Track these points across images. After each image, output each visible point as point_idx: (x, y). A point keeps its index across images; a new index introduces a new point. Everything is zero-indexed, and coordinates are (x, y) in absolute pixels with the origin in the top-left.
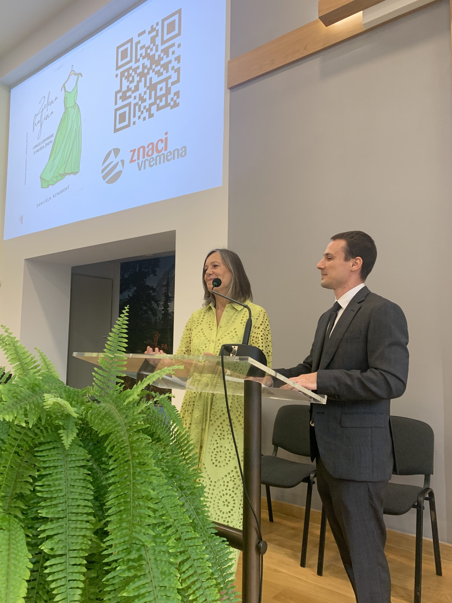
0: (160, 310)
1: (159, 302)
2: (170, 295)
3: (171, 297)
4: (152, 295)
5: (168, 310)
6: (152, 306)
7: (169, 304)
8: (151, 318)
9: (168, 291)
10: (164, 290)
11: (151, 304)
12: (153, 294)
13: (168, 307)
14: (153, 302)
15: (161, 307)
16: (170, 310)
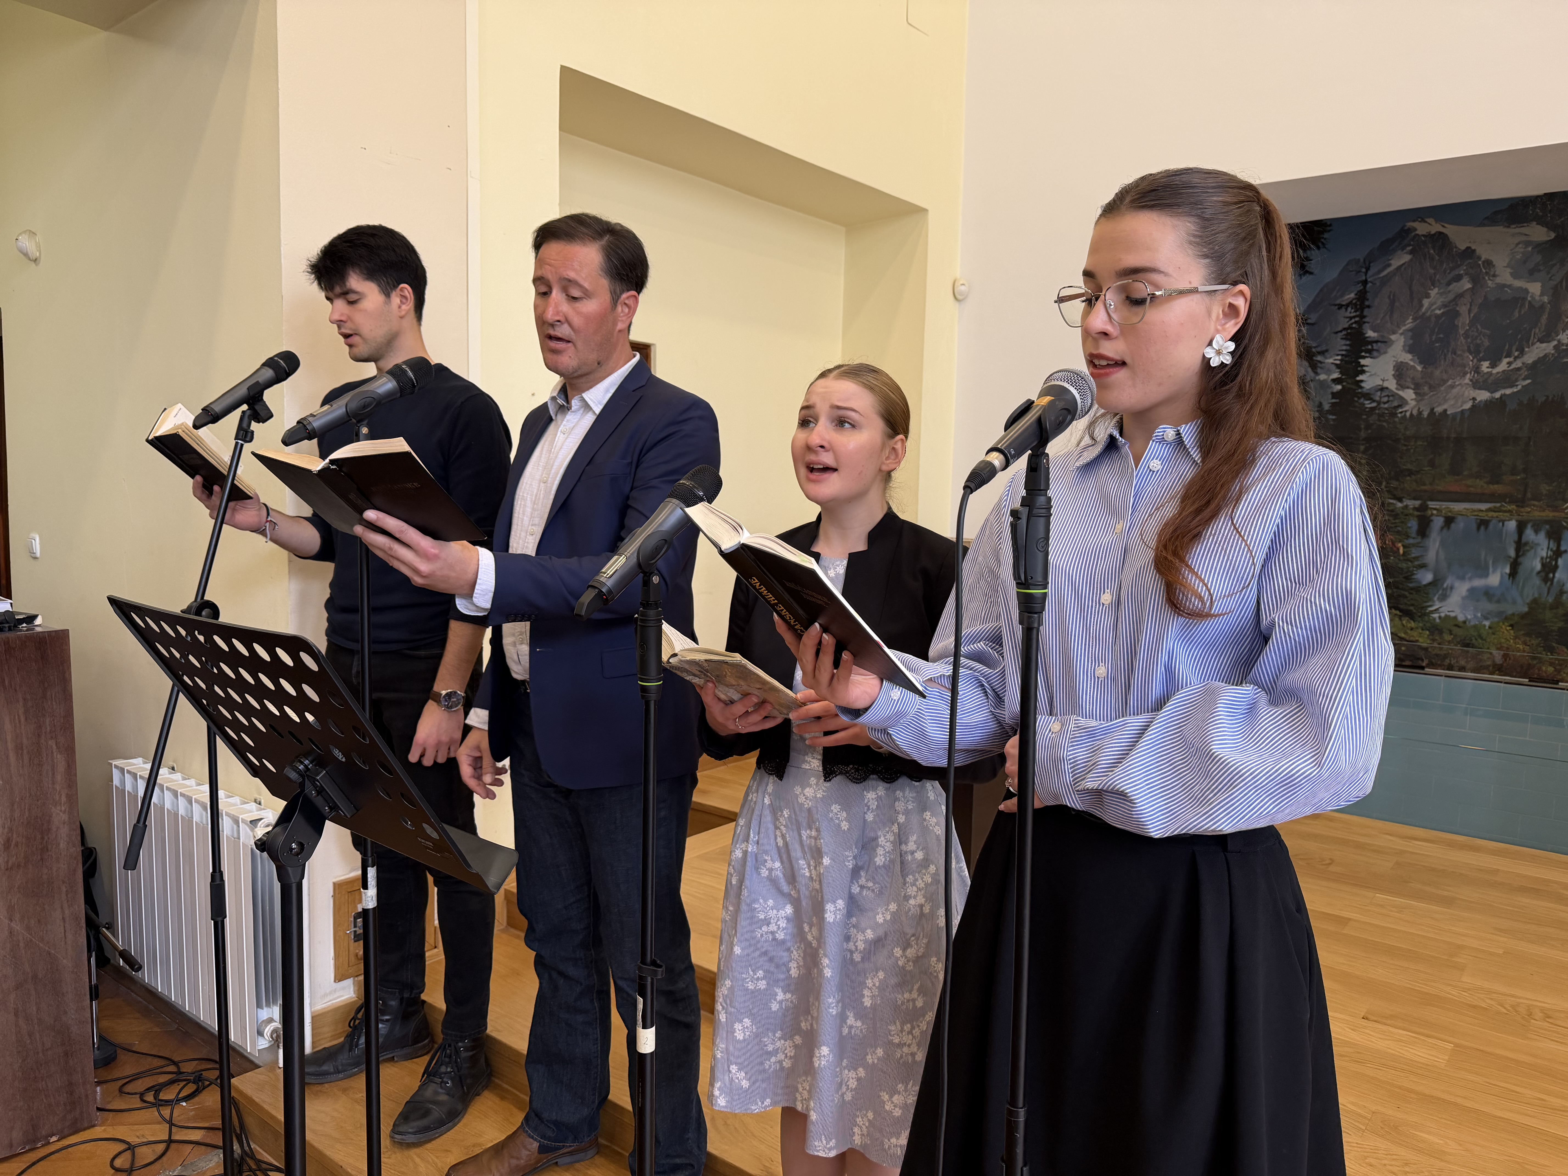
0: (1322, 384)
1: (1319, 358)
2: (1371, 334)
3: (1377, 342)
5: (1362, 381)
7: (1362, 362)
9: (1360, 324)
10: (1344, 318)
13: (1363, 372)
15: (1329, 372)
16: (1369, 382)
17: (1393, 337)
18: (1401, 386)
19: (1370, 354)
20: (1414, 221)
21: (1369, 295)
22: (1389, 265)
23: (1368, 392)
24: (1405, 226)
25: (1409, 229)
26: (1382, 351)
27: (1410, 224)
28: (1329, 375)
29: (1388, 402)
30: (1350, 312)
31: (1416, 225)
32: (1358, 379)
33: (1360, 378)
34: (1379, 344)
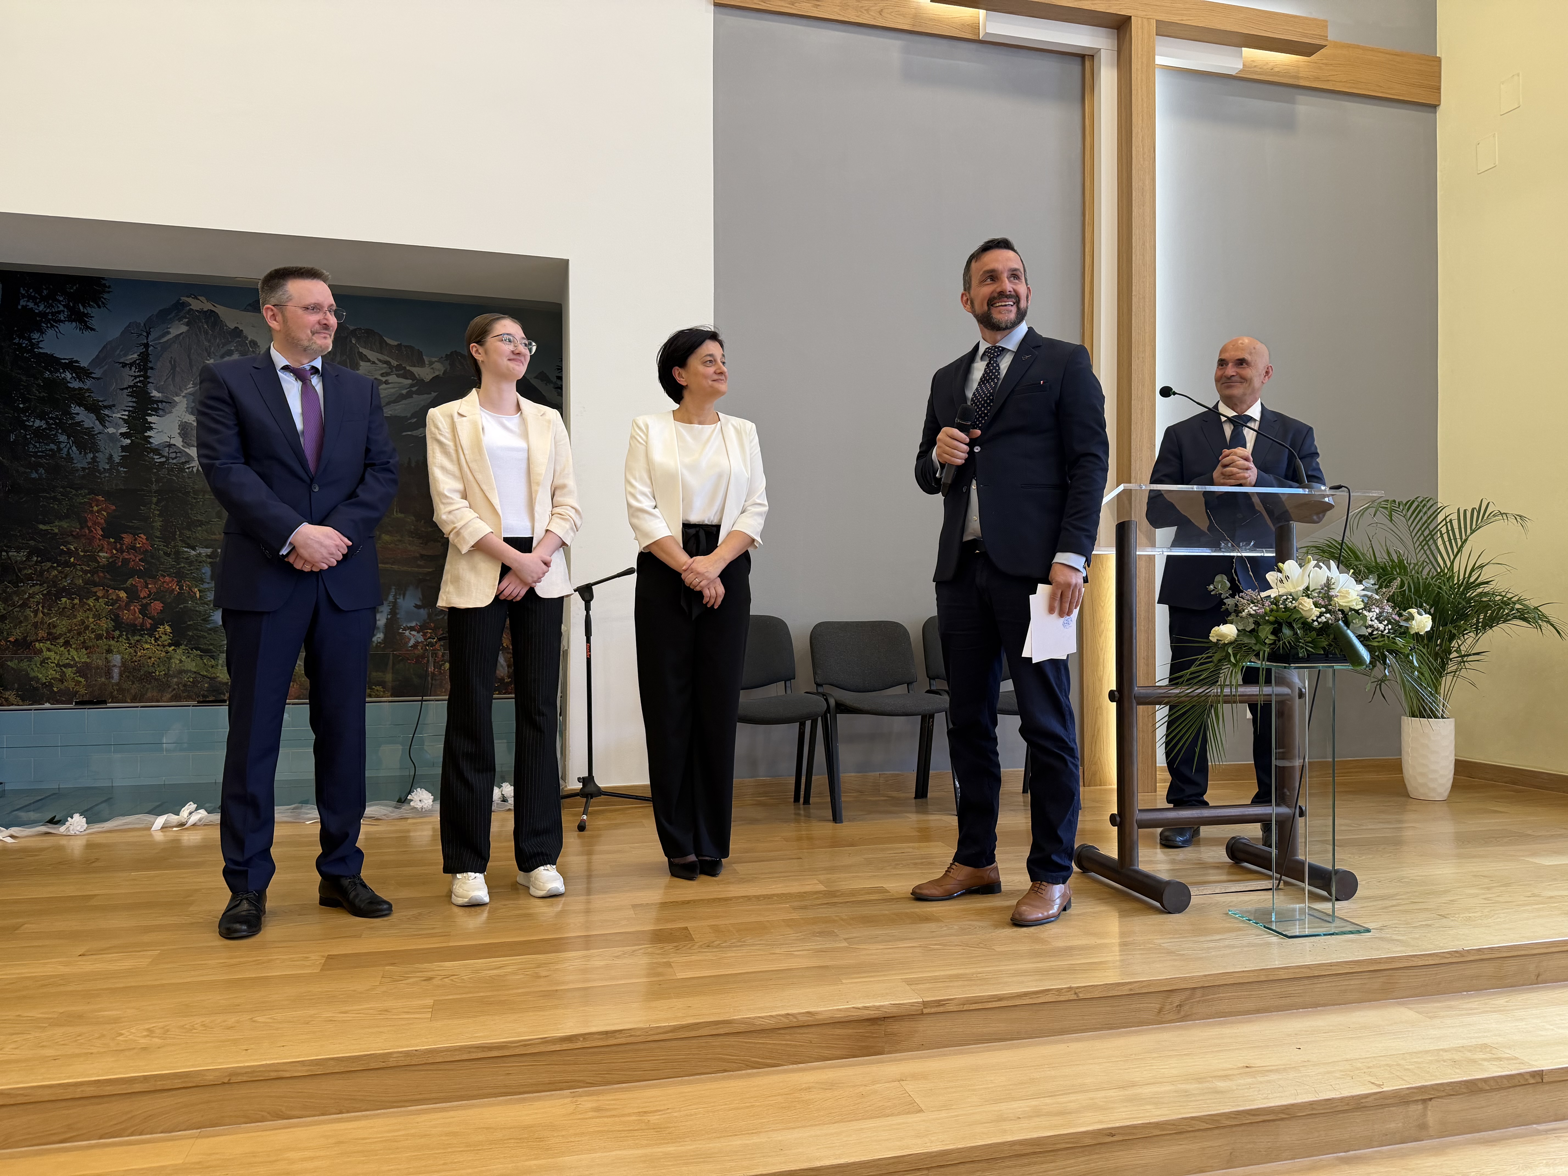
0: (111, 437)
1: (106, 412)
2: (155, 394)
3: (162, 402)
4: (69, 385)
5: (150, 437)
6: (73, 418)
7: (149, 419)
8: (68, 454)
9: (145, 383)
10: (128, 377)
11: (67, 413)
12: (76, 384)
13: (151, 429)
14: (75, 409)
15: (117, 427)
16: (157, 437)
17: (176, 399)
18: (187, 444)
19: (156, 412)
20: (188, 297)
21: (151, 358)
22: (169, 333)
23: (156, 447)
24: (180, 299)
25: (184, 303)
26: (167, 411)
27: (184, 299)
28: (118, 430)
29: (176, 458)
30: (134, 371)
31: (190, 300)
32: (146, 434)
33: (148, 434)
34: (164, 404)
